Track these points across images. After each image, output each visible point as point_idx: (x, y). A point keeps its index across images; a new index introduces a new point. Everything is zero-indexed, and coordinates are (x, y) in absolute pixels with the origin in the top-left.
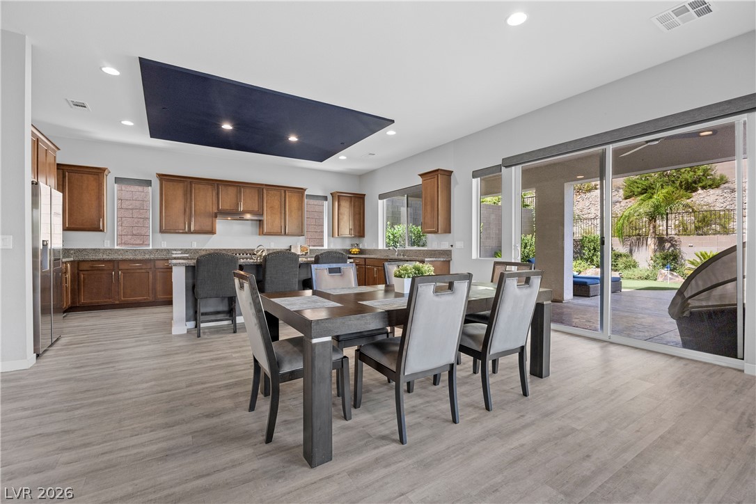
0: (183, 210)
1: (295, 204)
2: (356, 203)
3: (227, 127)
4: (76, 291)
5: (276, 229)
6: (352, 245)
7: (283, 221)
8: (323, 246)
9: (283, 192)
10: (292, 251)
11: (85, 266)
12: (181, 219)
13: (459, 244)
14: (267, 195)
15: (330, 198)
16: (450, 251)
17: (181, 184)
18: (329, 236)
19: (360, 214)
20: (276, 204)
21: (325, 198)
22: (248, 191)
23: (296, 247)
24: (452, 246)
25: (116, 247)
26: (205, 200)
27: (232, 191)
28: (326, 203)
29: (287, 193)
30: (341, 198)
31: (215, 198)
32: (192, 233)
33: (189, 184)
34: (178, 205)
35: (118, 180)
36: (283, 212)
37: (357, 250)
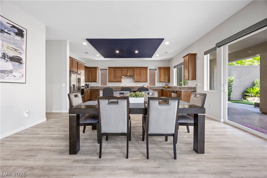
0: (113, 76)
1: (144, 72)
2: (167, 71)
3: (117, 52)
4: (91, 96)
5: (138, 81)
6: (165, 85)
7: (140, 78)
8: (155, 85)
9: (140, 69)
10: (144, 87)
11: (92, 91)
12: (113, 79)
13: (199, 85)
14: (136, 70)
15: (157, 69)
16: (196, 87)
17: (113, 69)
18: (157, 82)
19: (168, 74)
20: (138, 73)
21: (156, 70)
22: (130, 69)
23: (145, 86)
24: (196, 85)
25: (100, 86)
26: (119, 73)
27: (126, 70)
28: (156, 71)
29: (142, 69)
30: (161, 69)
31: (121, 72)
32: (116, 82)
33: (115, 69)
34: (112, 75)
35: (101, 70)
36: (141, 75)
37: (167, 87)
